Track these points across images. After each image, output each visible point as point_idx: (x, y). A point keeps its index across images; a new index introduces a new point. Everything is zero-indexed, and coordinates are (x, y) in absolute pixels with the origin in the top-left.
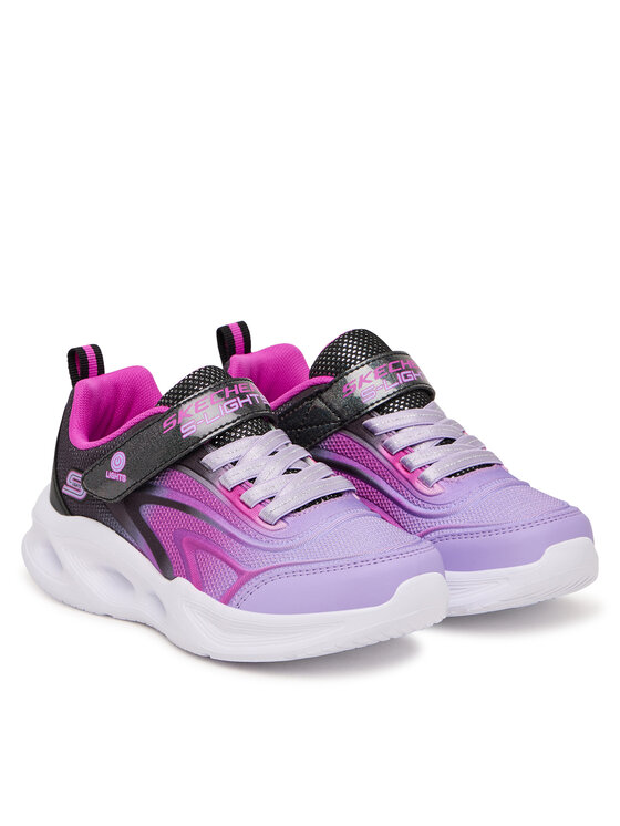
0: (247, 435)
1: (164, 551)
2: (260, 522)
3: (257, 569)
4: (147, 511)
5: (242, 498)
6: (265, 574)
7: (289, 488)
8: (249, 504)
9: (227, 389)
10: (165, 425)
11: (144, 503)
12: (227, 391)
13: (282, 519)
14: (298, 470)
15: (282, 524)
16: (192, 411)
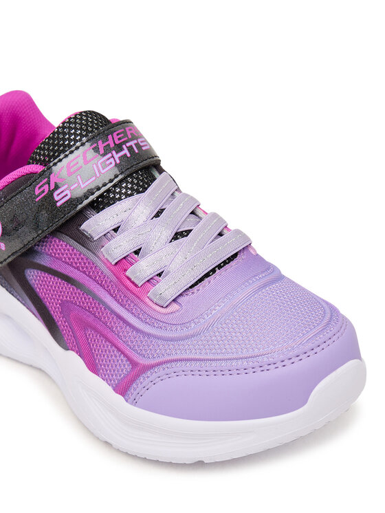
0: (127, 196)
1: (54, 320)
2: (150, 304)
3: (152, 362)
4: (32, 275)
5: (128, 273)
6: (161, 368)
7: (179, 259)
8: (137, 282)
9: (100, 142)
10: (37, 191)
11: (28, 268)
12: (101, 145)
13: (174, 300)
14: (189, 232)
15: (175, 307)
16: (64, 173)
